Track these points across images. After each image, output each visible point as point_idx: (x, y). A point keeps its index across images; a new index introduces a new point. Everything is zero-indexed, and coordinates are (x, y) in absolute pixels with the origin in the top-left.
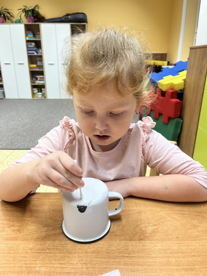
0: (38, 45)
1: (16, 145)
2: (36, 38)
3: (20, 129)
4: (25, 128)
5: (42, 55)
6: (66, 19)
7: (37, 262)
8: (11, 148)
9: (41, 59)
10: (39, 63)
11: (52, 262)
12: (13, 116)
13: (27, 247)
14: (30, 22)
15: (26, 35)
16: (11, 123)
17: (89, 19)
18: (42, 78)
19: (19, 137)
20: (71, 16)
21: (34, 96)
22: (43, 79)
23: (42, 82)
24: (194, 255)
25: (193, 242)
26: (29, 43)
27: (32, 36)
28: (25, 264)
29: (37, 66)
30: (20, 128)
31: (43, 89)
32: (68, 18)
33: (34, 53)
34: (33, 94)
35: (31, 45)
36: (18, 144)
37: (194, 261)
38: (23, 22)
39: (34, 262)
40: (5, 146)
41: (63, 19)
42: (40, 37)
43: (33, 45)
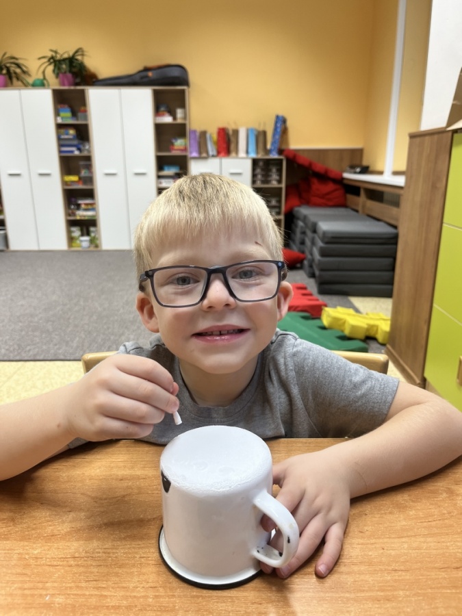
0: (83, 133)
1: (29, 350)
2: (77, 119)
3: (40, 315)
4: (51, 313)
5: (92, 154)
6: (142, 78)
7: (48, 585)
8: (18, 358)
9: (87, 163)
10: (84, 173)
11: (80, 584)
12: (26, 289)
13: (28, 554)
14: (64, 85)
15: (57, 113)
16: (20, 303)
17: (192, 77)
18: (91, 204)
19: (37, 333)
20: (155, 72)
21: (74, 244)
22: (92, 207)
23: (90, 213)
24: (397, 568)
25: (396, 540)
26: (62, 131)
27: (69, 114)
28: (20, 588)
29: (80, 178)
30: (40, 313)
31: (92, 229)
32: (147, 77)
33: (72, 152)
34: (71, 240)
35: (67, 134)
36: (34, 349)
37: (396, 581)
38: (49, 85)
39: (40, 585)
40: (5, 355)
41: (137, 78)
42: (86, 118)
43: (71, 135)
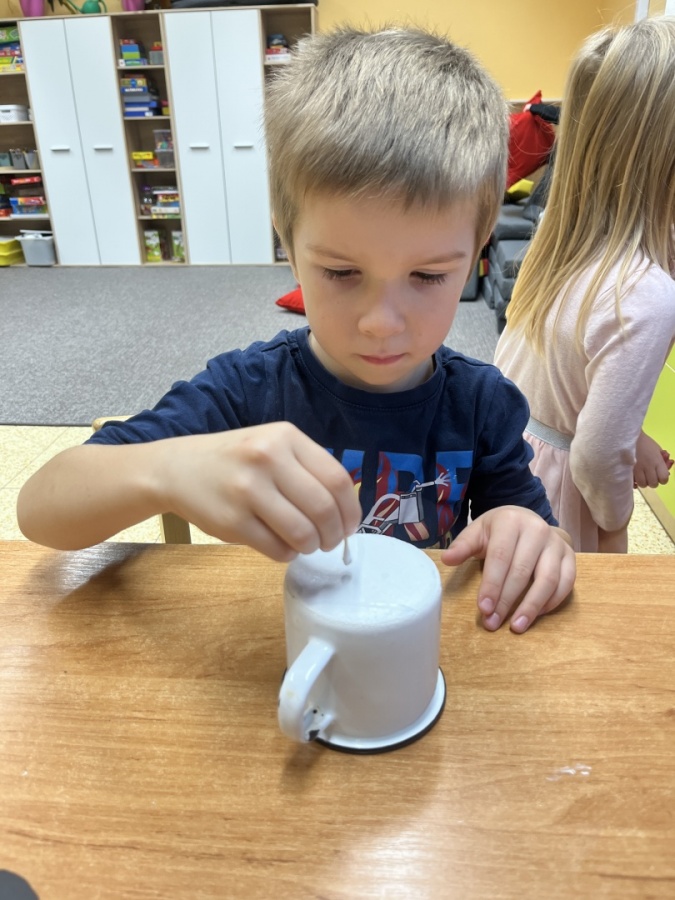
0: (156, 83)
1: (76, 410)
2: (149, 64)
3: (94, 362)
4: (110, 358)
5: (172, 118)
9: (168, 131)
10: (160, 147)
12: (78, 322)
14: (128, 9)
15: (119, 54)
16: (68, 344)
18: (173, 196)
19: (88, 387)
21: (149, 258)
22: (174, 200)
23: (171, 210)
26: (127, 81)
27: (136, 54)
29: (155, 156)
30: (94, 358)
31: (175, 234)
33: (142, 114)
34: (145, 249)
35: (134, 86)
38: (106, 11)
40: (42, 417)
42: (161, 60)
43: (140, 87)
